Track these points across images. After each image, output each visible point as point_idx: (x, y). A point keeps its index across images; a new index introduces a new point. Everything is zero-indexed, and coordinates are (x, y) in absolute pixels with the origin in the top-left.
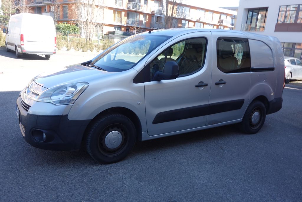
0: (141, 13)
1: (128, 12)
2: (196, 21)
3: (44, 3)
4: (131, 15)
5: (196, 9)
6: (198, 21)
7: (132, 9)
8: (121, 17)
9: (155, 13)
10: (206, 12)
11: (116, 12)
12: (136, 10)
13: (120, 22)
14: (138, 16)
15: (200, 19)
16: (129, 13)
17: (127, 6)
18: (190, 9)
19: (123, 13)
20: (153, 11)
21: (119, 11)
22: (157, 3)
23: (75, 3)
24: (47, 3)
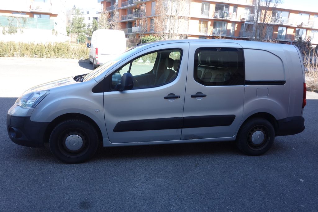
0: (229, 21)
1: (215, 21)
2: (297, 26)
3: (134, 18)
4: (218, 24)
5: (298, 13)
6: (300, 27)
7: (219, 18)
8: (207, 27)
9: (245, 21)
10: (311, 16)
11: (202, 22)
12: (223, 18)
13: (206, 32)
14: (226, 25)
15: (302, 24)
16: (216, 23)
17: (214, 15)
18: (289, 13)
19: (210, 23)
20: (243, 19)
21: (205, 21)
22: (248, 10)
23: (159, 17)
24: (136, 17)
